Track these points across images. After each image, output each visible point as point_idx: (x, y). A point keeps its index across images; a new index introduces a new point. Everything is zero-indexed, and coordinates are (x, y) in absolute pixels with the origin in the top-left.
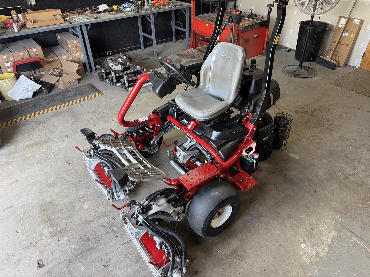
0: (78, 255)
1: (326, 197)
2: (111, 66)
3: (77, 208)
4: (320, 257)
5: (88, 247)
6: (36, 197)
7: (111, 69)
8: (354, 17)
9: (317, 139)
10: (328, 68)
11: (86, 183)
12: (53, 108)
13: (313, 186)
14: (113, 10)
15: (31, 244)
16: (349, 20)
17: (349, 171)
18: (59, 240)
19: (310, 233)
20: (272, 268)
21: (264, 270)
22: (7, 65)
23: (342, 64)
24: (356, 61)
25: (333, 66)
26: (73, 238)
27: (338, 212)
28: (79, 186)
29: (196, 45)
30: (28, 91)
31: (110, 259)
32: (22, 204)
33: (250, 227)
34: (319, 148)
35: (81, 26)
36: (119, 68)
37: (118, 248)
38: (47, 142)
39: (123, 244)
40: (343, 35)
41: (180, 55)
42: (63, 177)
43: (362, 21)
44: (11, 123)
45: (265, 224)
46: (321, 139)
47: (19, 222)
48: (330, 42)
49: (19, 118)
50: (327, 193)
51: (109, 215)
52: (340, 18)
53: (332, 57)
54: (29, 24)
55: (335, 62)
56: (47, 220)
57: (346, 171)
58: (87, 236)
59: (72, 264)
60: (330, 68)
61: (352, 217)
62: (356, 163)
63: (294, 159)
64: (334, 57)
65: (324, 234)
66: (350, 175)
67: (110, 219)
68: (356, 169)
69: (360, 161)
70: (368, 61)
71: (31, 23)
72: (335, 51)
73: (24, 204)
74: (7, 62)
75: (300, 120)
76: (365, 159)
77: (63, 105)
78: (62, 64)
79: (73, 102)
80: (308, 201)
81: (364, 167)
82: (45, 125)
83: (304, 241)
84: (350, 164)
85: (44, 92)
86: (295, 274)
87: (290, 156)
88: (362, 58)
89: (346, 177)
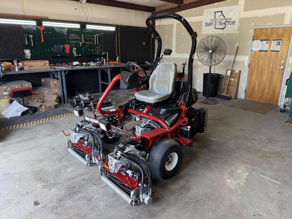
0: (66, 196)
1: (238, 157)
2: (81, 97)
3: (63, 171)
4: (241, 185)
5: (74, 191)
6: (29, 168)
7: (81, 99)
8: (235, 70)
9: (226, 131)
10: (225, 99)
11: (68, 158)
12: (37, 121)
13: (229, 152)
14: (83, 65)
15: (27, 193)
16: (232, 71)
17: (249, 145)
18: (50, 189)
19: (232, 174)
20: (211, 193)
21: (205, 194)
22: (5, 93)
23: (233, 97)
24: (242, 95)
25: (229, 99)
26: (62, 188)
27: (247, 163)
28: (62, 160)
29: (138, 90)
30: (18, 112)
31: (92, 197)
32: (17, 172)
33: (191, 174)
34: (228, 135)
35: (61, 71)
36: (87, 98)
37: (97, 191)
38: (34, 139)
39: (101, 188)
40: (231, 79)
41: (127, 95)
42: (49, 156)
43: (240, 71)
44: (4, 130)
45: (201, 172)
46: (228, 131)
47: (16, 181)
48: (224, 85)
49: (11, 127)
50: (238, 155)
51: (88, 174)
52: (227, 70)
53: (227, 93)
54: (26, 68)
55: (229, 96)
56: (40, 179)
57: (248, 145)
58: (72, 186)
59: (63, 201)
60: (226, 100)
61: (257, 165)
62: (253, 141)
63: (213, 141)
64: (228, 93)
65: (241, 174)
66: (250, 146)
67: (89, 176)
68: (253, 143)
69: (255, 140)
70: (249, 94)
71: (28, 67)
72: (227, 90)
73: (19, 172)
74: (5, 92)
75: (213, 123)
76: (258, 139)
77: (45, 120)
78: (44, 96)
79: (52, 118)
80: (227, 159)
81: (258, 143)
82: (32, 130)
83: (229, 178)
84: (249, 141)
85: (30, 113)
86: (226, 195)
87: (210, 139)
88: (245, 93)
89: (248, 147)
